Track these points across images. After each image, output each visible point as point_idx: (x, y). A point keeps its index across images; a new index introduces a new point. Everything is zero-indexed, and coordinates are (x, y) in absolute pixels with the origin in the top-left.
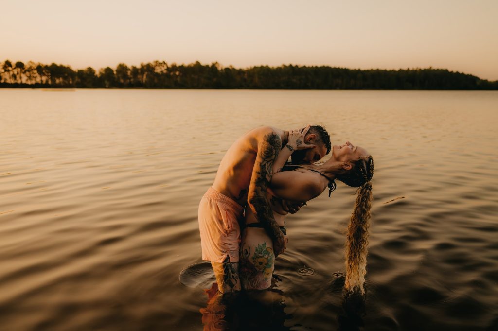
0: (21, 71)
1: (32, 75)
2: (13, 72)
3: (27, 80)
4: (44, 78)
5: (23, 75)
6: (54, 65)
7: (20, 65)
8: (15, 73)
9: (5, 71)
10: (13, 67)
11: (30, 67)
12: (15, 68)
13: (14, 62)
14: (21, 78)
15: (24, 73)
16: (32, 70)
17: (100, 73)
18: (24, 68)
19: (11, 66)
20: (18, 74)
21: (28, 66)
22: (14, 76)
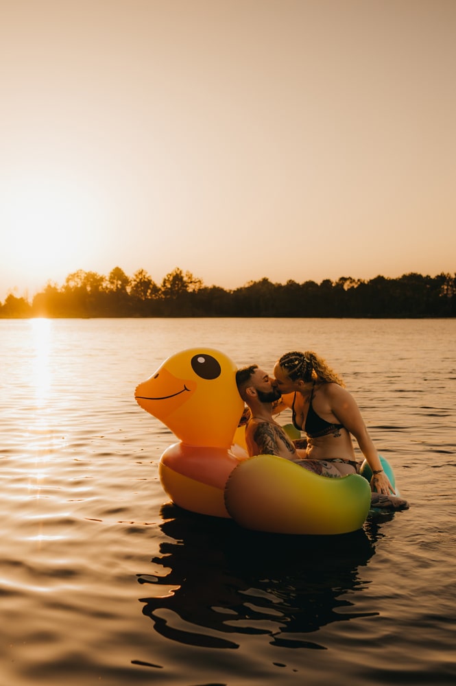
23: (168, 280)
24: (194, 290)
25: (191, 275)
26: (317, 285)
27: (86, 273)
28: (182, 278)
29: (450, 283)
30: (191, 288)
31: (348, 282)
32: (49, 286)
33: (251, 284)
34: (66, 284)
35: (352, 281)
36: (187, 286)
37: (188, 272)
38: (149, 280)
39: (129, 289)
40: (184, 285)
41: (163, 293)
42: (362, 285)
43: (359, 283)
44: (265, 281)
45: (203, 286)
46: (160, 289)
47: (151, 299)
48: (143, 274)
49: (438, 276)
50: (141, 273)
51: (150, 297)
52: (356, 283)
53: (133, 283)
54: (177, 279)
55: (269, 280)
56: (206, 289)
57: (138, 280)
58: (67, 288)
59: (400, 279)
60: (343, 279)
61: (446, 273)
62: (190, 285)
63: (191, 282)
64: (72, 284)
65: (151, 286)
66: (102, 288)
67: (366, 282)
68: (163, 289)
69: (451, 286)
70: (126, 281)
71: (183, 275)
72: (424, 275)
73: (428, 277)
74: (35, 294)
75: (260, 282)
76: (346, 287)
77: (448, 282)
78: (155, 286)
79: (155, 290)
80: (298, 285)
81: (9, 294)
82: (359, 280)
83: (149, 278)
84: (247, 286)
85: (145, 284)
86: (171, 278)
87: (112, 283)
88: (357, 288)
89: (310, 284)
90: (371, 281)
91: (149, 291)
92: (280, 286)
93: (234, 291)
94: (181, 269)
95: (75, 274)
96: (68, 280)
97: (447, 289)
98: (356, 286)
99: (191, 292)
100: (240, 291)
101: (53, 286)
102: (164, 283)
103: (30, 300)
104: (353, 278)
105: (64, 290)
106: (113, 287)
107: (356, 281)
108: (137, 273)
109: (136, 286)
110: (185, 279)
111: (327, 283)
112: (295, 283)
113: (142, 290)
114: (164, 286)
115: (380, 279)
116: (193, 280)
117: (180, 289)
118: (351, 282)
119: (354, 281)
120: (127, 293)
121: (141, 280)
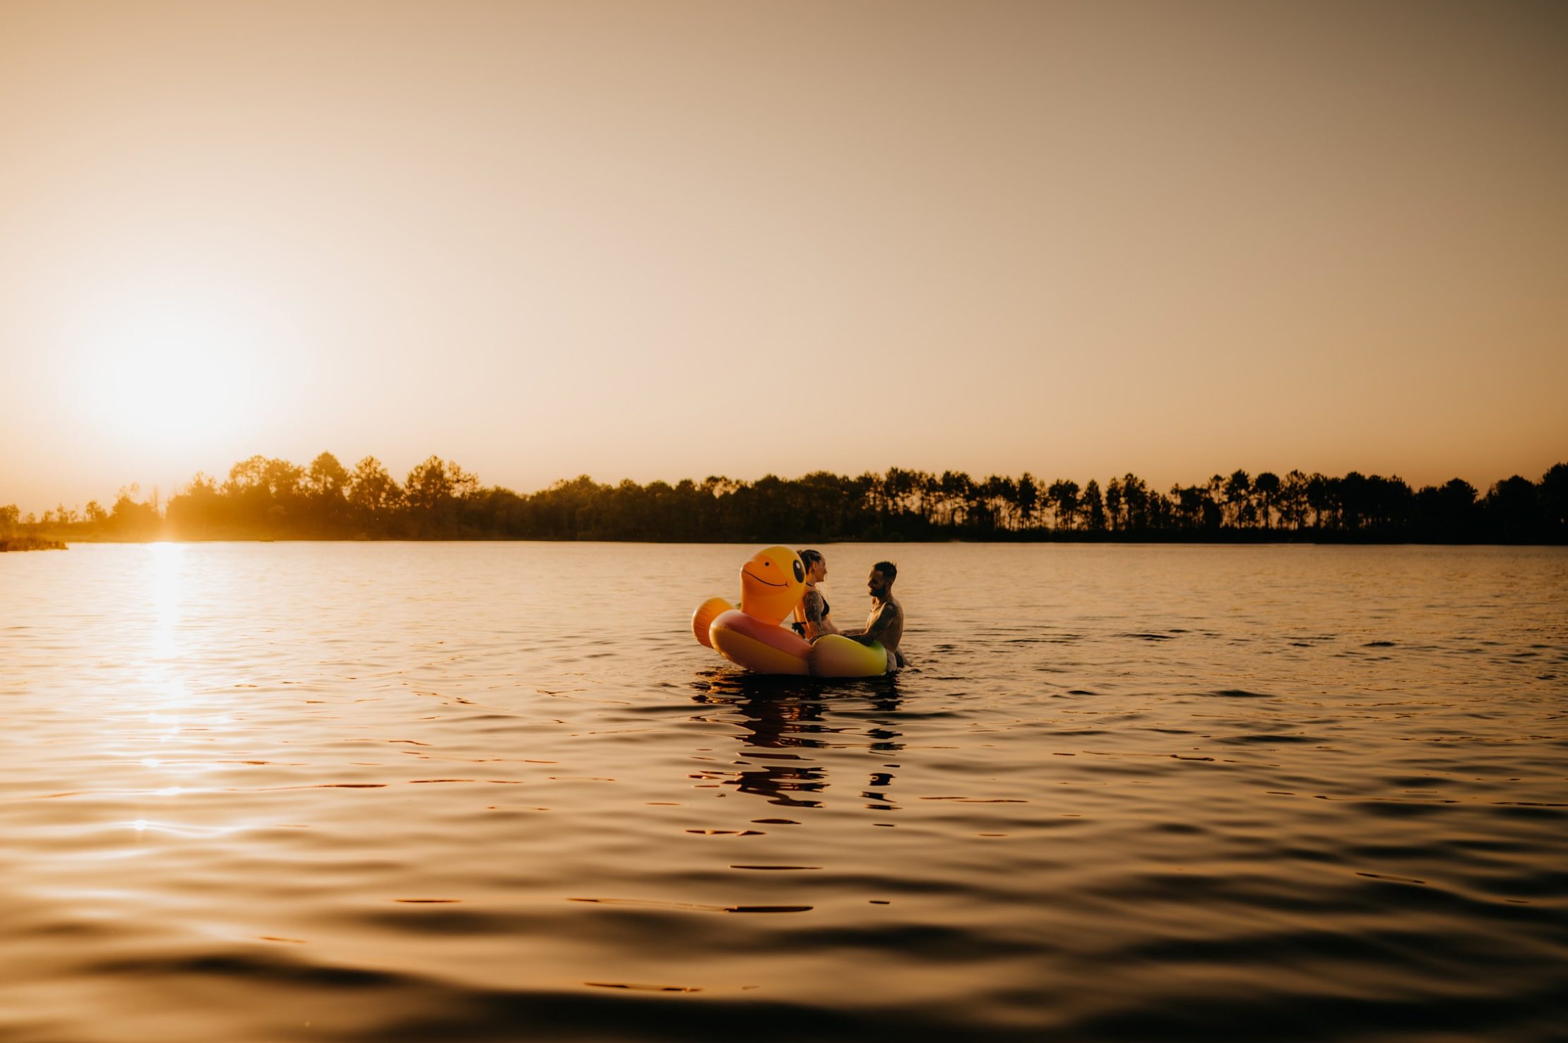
0: (1268, 496)
1: (1294, 507)
2: (1249, 501)
3: (1280, 521)
4: (1325, 514)
5: (1271, 509)
6: (1354, 478)
7: (1267, 481)
8: (1254, 503)
9: (1230, 500)
10: (1251, 488)
11: (1293, 486)
12: (1254, 491)
13: (1253, 475)
14: (1266, 515)
15: (1276, 503)
16: (1297, 493)
17: (1490, 494)
18: (1276, 491)
19: (1246, 486)
20: (1260, 504)
21: (1288, 484)
22: (1249, 512)
23: (418, 477)
24: (463, 495)
25: (459, 469)
26: (670, 489)
27: (268, 463)
28: (442, 473)
29: (879, 489)
30: (457, 491)
31: (720, 485)
32: (199, 484)
33: (561, 485)
34: (230, 481)
35: (727, 482)
36: (450, 488)
37: (452, 463)
38: (382, 475)
39: (346, 492)
40: (446, 486)
41: (409, 498)
42: (743, 489)
43: (738, 486)
44: (584, 481)
45: (478, 487)
46: (403, 492)
47: (388, 509)
48: (374, 465)
49: (860, 478)
50: (368, 464)
51: (384, 506)
52: (734, 487)
53: (355, 481)
54: (433, 475)
55: (591, 480)
56: (483, 493)
57: (363, 476)
58: (232, 488)
59: (802, 481)
60: (713, 480)
61: (872, 473)
62: (456, 486)
63: (458, 481)
64: (242, 481)
65: (387, 487)
66: (298, 488)
67: (749, 486)
68: (408, 492)
69: (881, 493)
70: (341, 477)
71: (445, 468)
72: (839, 475)
73: (845, 478)
74: (172, 497)
75: (575, 482)
76: (717, 493)
77: (876, 487)
78: (393, 487)
79: (395, 493)
80: (640, 488)
81: (121, 495)
82: (737, 482)
83: (384, 473)
84: (554, 488)
85: (376, 483)
86: (423, 474)
87: (316, 480)
88: (736, 494)
89: (659, 487)
90: (757, 484)
91: (384, 495)
92: (609, 491)
93: (532, 497)
94: (440, 457)
95: (247, 463)
96: (234, 474)
97: (874, 498)
98: (732, 491)
99: (457, 499)
100: (541, 496)
101: (206, 483)
102: (411, 480)
103: (162, 508)
104: (729, 478)
105: (226, 491)
106: (318, 487)
107: (734, 483)
108: (362, 464)
109: (360, 486)
110: (448, 475)
111: (686, 485)
112: (634, 485)
113: (371, 494)
114: (410, 486)
115: (770, 483)
116: (462, 477)
117: (439, 492)
118: (725, 485)
119: (730, 483)
120: (343, 498)
121: (368, 476)
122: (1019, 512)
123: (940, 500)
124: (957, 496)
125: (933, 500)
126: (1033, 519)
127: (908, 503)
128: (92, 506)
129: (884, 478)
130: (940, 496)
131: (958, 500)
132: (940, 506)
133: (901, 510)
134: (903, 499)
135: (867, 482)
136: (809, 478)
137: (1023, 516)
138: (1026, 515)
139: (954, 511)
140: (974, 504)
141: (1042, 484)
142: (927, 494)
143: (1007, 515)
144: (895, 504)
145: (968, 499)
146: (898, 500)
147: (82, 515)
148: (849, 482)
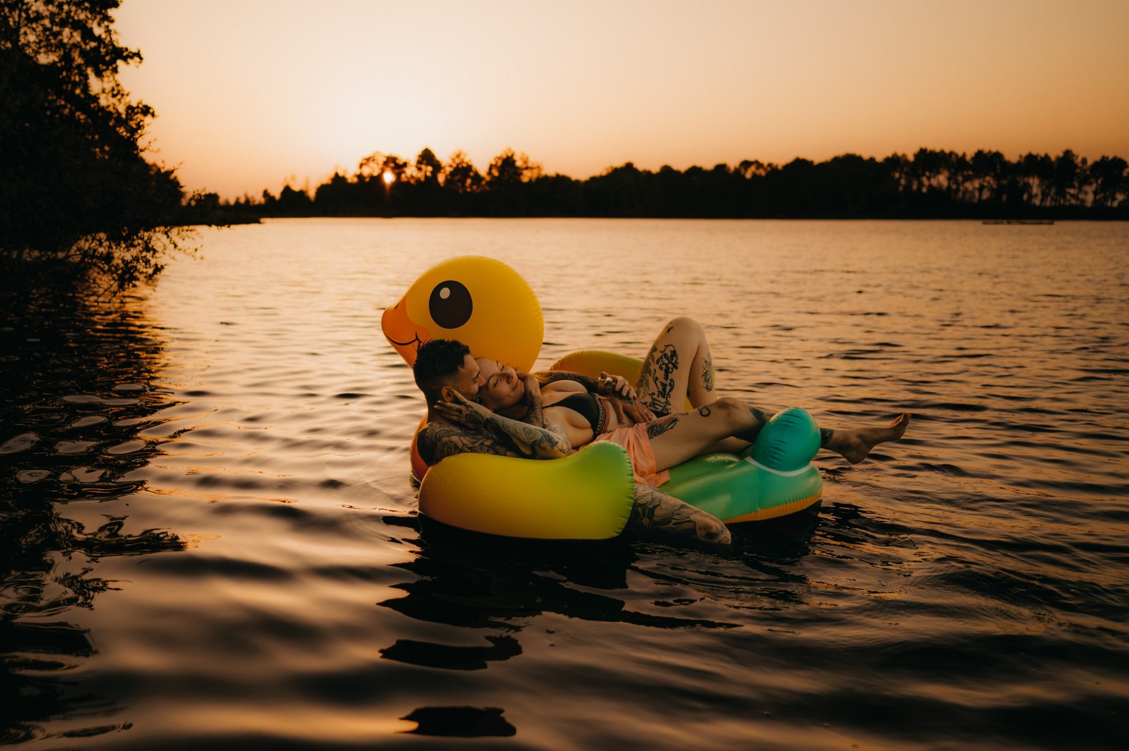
23: (496, 166)
24: (530, 180)
25: (527, 158)
26: (705, 172)
27: (385, 157)
28: (514, 162)
29: (905, 169)
30: (526, 177)
31: (753, 168)
32: (337, 175)
33: (610, 171)
34: (358, 172)
35: (759, 165)
36: (520, 174)
37: (523, 154)
38: (467, 164)
39: (441, 178)
40: (518, 172)
41: (488, 183)
42: (773, 170)
43: (769, 169)
44: (629, 166)
45: (543, 173)
46: (483, 179)
47: (472, 192)
48: (462, 157)
49: (887, 159)
50: (458, 156)
51: (469, 190)
52: (765, 169)
53: (449, 170)
54: (507, 165)
55: (635, 166)
56: (546, 177)
57: (455, 165)
58: (360, 177)
59: (828, 163)
60: (746, 164)
61: (900, 153)
62: (525, 172)
63: (527, 168)
64: (366, 171)
65: (472, 174)
66: (406, 177)
67: (780, 167)
68: (488, 178)
69: (906, 173)
70: (437, 167)
71: (516, 157)
72: (866, 156)
73: (872, 160)
74: (319, 185)
75: (621, 167)
76: (749, 175)
77: (902, 167)
78: (476, 174)
79: (477, 178)
80: (678, 172)
81: (285, 184)
82: (769, 165)
83: (470, 164)
84: (604, 173)
85: (463, 171)
86: (500, 163)
87: (420, 169)
88: (767, 175)
89: (696, 171)
90: (787, 165)
91: (469, 181)
92: (649, 174)
93: (586, 181)
94: (513, 149)
95: (370, 158)
96: (361, 166)
97: (900, 178)
98: (762, 172)
99: (526, 183)
100: (593, 179)
101: (341, 174)
102: (491, 169)
103: (312, 194)
104: (761, 161)
105: (355, 180)
106: (420, 175)
107: (765, 166)
108: (454, 156)
109: (451, 173)
110: (519, 163)
111: (721, 169)
112: (673, 169)
113: (459, 180)
114: (490, 173)
115: (799, 164)
116: (530, 165)
117: (512, 178)
118: (757, 168)
119: (762, 165)
120: (438, 184)
121: (458, 165)
122: (1053, 191)
123: (968, 179)
124: (987, 174)
125: (960, 179)
126: (1068, 197)
127: (934, 182)
128: (266, 194)
129: (911, 158)
130: (969, 175)
131: (987, 178)
132: (968, 185)
133: (924, 190)
134: (929, 178)
135: (895, 162)
136: (836, 160)
137: (1057, 194)
138: (1062, 193)
139: (981, 188)
140: (1005, 182)
141: (1084, 161)
142: (956, 174)
143: (1039, 193)
144: (921, 184)
145: (997, 178)
146: (925, 180)
147: (259, 199)
148: (877, 164)
